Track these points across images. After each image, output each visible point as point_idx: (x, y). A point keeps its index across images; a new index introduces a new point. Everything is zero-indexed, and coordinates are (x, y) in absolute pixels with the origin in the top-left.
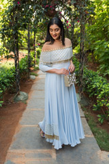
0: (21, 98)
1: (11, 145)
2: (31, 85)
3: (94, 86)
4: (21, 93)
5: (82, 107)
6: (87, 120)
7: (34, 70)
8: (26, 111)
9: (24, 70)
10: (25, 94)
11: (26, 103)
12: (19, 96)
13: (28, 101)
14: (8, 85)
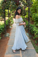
0: (7, 35)
1: (5, 53)
2: (10, 30)
3: (34, 30)
4: (7, 33)
5: (29, 38)
6: (32, 43)
7: (11, 25)
8: (9, 40)
9: (7, 25)
10: (8, 34)
11: (9, 37)
12: (6, 35)
13: (10, 36)
14: (2, 31)
